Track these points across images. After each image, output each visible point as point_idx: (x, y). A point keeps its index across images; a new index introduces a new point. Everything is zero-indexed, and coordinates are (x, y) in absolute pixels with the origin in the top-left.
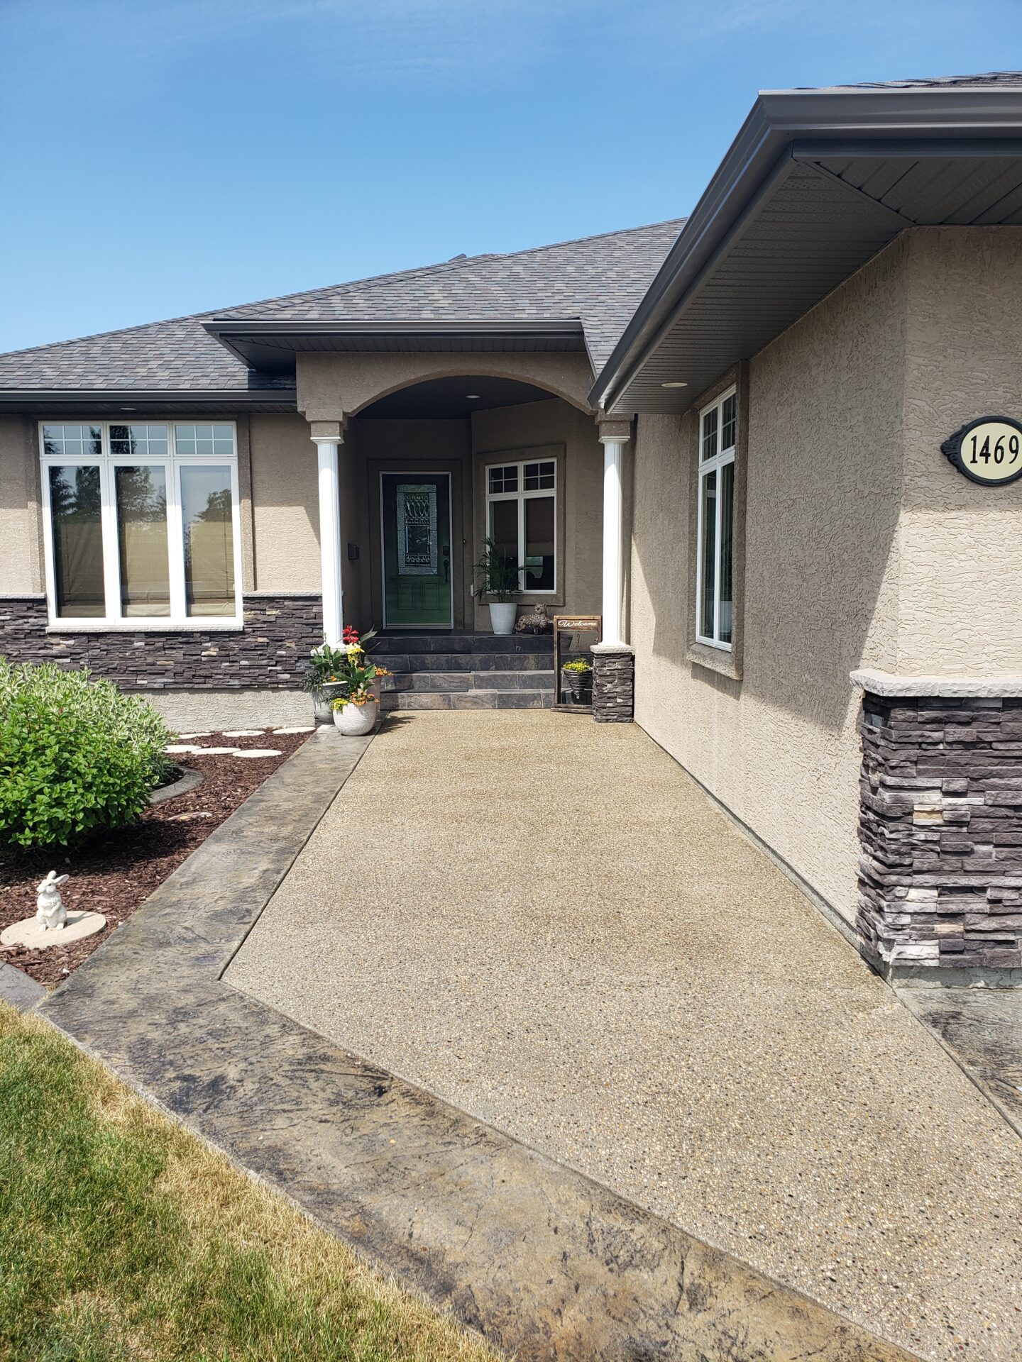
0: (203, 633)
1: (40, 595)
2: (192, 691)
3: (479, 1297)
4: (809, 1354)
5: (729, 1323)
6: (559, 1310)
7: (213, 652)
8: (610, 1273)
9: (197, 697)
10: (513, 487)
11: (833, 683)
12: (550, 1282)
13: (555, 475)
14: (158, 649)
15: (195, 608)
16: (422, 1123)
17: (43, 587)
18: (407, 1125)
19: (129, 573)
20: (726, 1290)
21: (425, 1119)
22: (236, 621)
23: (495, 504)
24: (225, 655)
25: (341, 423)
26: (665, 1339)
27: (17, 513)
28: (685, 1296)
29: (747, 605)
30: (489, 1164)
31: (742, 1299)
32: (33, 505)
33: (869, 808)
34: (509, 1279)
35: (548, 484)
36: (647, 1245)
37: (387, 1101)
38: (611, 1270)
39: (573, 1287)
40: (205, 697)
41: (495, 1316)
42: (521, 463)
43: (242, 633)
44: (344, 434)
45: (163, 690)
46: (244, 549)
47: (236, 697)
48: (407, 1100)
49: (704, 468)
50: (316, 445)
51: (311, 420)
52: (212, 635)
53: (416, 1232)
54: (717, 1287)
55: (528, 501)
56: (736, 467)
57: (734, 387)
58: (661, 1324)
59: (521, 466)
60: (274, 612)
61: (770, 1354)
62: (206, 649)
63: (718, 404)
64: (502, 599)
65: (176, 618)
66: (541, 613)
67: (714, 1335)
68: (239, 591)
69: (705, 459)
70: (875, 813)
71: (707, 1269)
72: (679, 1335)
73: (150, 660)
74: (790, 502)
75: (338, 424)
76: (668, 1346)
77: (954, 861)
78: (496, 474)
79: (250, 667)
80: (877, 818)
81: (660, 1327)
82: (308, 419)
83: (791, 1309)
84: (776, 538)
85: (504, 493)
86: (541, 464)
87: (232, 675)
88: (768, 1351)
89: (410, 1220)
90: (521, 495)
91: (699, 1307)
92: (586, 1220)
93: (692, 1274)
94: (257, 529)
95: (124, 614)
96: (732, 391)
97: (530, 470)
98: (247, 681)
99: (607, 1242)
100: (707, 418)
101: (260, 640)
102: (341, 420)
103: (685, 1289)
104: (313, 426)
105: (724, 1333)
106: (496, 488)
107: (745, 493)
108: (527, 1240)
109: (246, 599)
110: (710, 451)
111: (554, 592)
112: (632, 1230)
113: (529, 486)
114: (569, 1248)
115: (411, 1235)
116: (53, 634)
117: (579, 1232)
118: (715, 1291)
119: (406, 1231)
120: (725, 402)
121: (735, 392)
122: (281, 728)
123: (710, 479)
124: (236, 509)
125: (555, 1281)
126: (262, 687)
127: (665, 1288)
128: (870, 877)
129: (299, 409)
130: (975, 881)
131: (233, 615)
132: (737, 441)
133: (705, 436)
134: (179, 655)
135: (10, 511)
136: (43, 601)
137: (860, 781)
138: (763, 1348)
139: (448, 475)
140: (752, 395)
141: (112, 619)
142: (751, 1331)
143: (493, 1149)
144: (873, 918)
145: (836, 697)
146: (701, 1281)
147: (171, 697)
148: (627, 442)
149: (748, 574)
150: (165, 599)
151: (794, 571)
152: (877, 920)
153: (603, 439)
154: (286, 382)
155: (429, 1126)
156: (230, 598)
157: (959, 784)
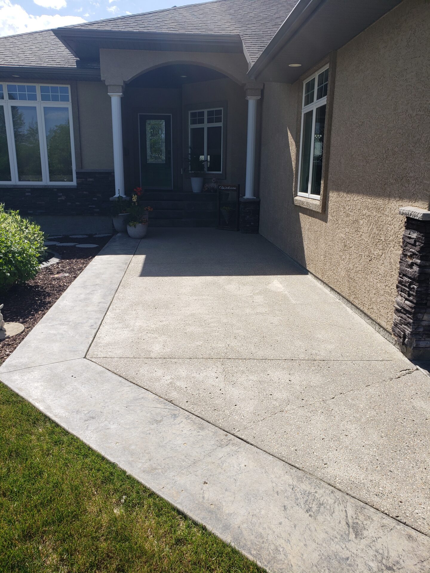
0: (58, 189)
3: (245, 533)
4: (422, 562)
5: (379, 546)
6: (288, 540)
7: (63, 198)
8: (310, 518)
10: (202, 122)
11: (383, 214)
12: (280, 524)
13: (222, 116)
14: (38, 196)
15: (54, 177)
16: (198, 434)
18: (191, 435)
20: (372, 526)
21: (199, 432)
22: (73, 183)
23: (193, 130)
24: (69, 199)
25: (122, 86)
26: (347, 556)
28: (351, 530)
29: (330, 176)
30: (236, 456)
31: (381, 531)
33: (404, 275)
34: (259, 522)
35: (219, 120)
36: (325, 500)
37: (179, 422)
38: (310, 515)
39: (293, 526)
40: (60, 219)
41: (256, 544)
42: (206, 110)
43: (76, 189)
44: (124, 93)
45: (41, 215)
46: (76, 148)
47: (74, 218)
48: (189, 421)
49: (305, 110)
50: (111, 98)
51: (108, 84)
52: (62, 190)
53: (206, 496)
54: (366, 524)
55: (209, 128)
56: (327, 107)
57: (328, 64)
58: (343, 547)
59: (206, 111)
60: (91, 180)
61: (402, 563)
62: (60, 197)
63: (316, 76)
64: (196, 175)
66: (215, 182)
67: (371, 552)
68: (74, 169)
69: (305, 105)
70: (409, 278)
71: (359, 514)
72: (354, 553)
73: (33, 201)
74: (360, 123)
75: (121, 87)
76: (350, 560)
78: (193, 115)
79: (80, 206)
80: (410, 280)
81: (343, 549)
82: (107, 84)
83: (407, 536)
84: (350, 142)
85: (197, 125)
86: (215, 110)
87: (72, 209)
88: (401, 561)
89: (202, 489)
90: (206, 125)
91: (360, 536)
92: (292, 487)
93: (352, 517)
94: (82, 139)
95: (20, 179)
96: (327, 67)
97: (210, 113)
98: (79, 212)
99: (305, 499)
100: (308, 84)
101: (85, 193)
102: (122, 85)
103: (351, 526)
104: (109, 88)
105: (377, 551)
106: (194, 122)
107: (331, 121)
108: (264, 499)
109: (78, 173)
110: (309, 100)
111: (221, 172)
112: (316, 492)
113: (209, 121)
114: (286, 503)
115: (203, 497)
117: (289, 494)
118: (366, 527)
119: (201, 496)
120: (319, 75)
121: (328, 67)
122: (96, 234)
123: (309, 115)
124: (71, 129)
125: (283, 523)
126: (86, 214)
127: (340, 525)
128: (403, 308)
129: (102, 79)
131: (72, 180)
132: (328, 94)
133: (305, 94)
134: (47, 199)
137: (400, 262)
138: (398, 559)
139: (170, 116)
140: (338, 69)
141: (14, 181)
142: (390, 550)
143: (237, 448)
144: (404, 328)
145: (385, 221)
146: (357, 521)
147: (44, 219)
148: (259, 99)
149: (331, 161)
151: (360, 158)
152: (406, 329)
153: (248, 97)
154: (94, 65)
155: (202, 435)
156: (70, 173)
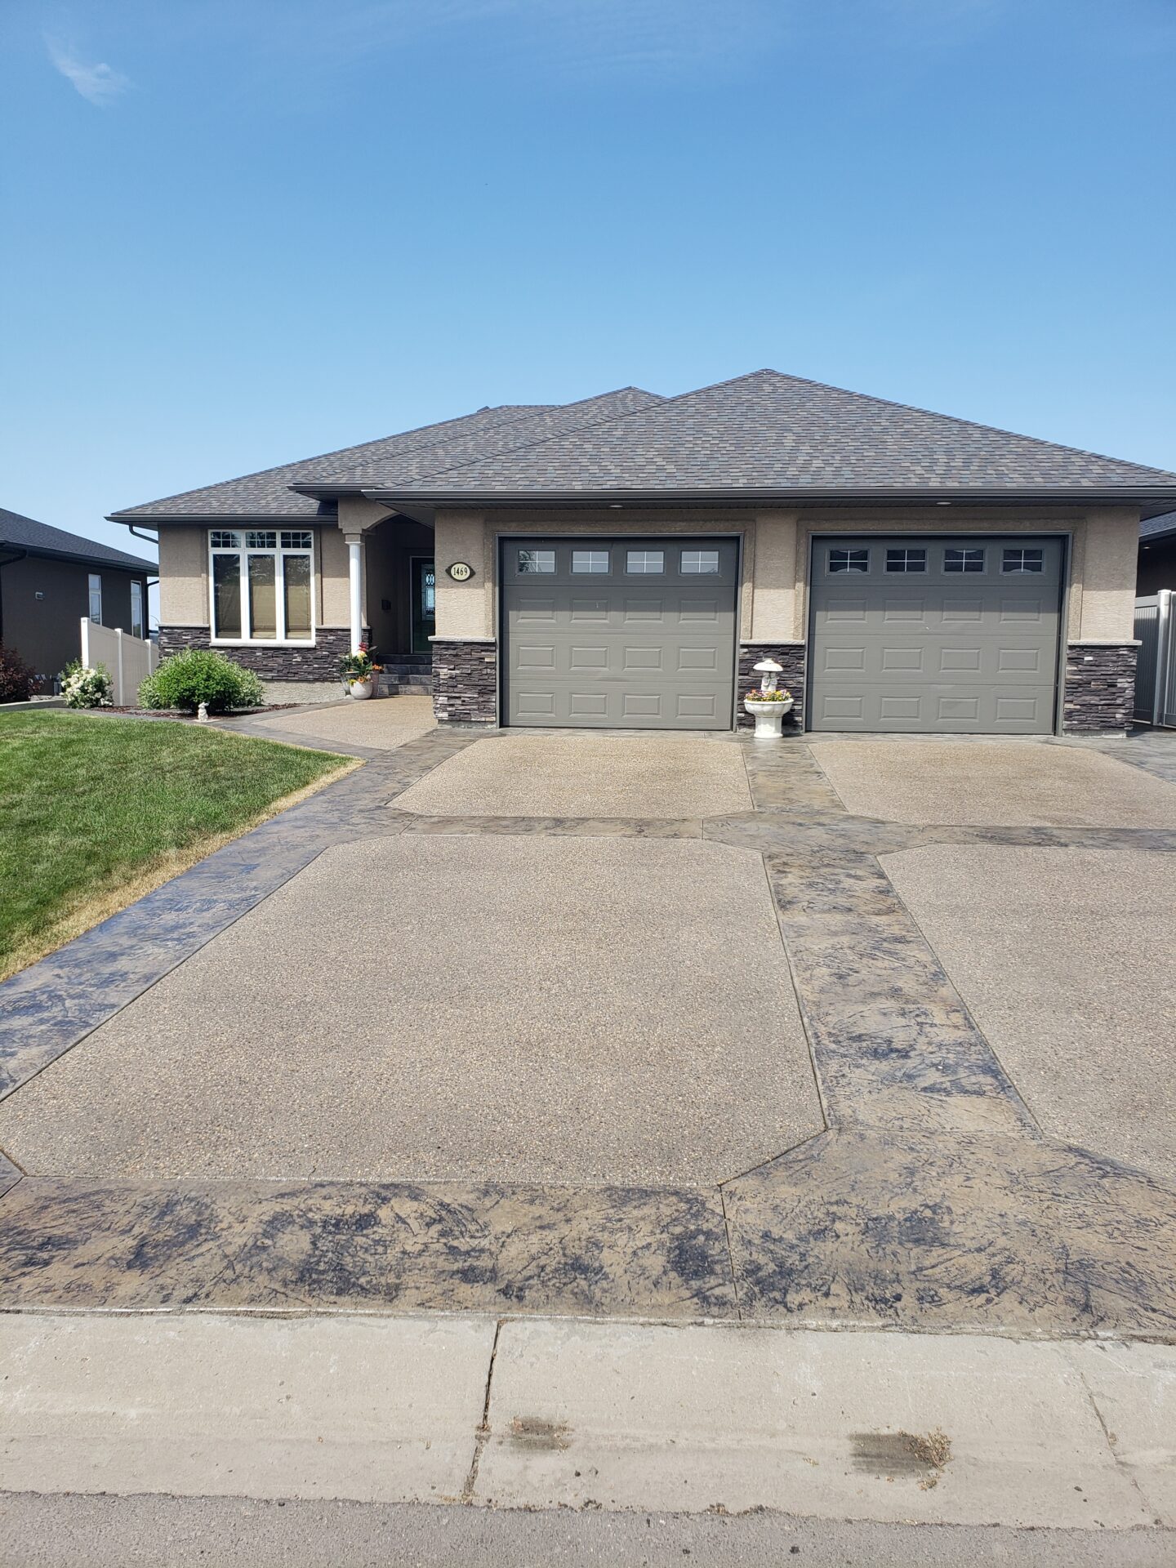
0: (294, 649)
1: (207, 626)
2: (287, 681)
7: (299, 659)
9: (290, 684)
14: (269, 657)
15: (290, 635)
17: (208, 622)
19: (255, 614)
22: (311, 642)
24: (305, 661)
25: (360, 535)
27: (196, 579)
32: (204, 575)
40: (294, 685)
43: (314, 649)
44: (362, 541)
45: (272, 680)
46: (316, 601)
47: (311, 685)
50: (349, 546)
52: (298, 650)
60: (330, 637)
62: (295, 658)
65: (279, 639)
68: (314, 625)
73: (265, 663)
77: (451, 689)
79: (319, 668)
82: (345, 532)
87: (309, 673)
94: (324, 591)
95: (251, 637)
98: (317, 676)
101: (324, 653)
102: (361, 533)
104: (347, 536)
109: (317, 630)
116: (213, 647)
124: (312, 579)
126: (324, 680)
129: (340, 527)
130: (457, 695)
131: (310, 638)
134: (280, 661)
135: (192, 578)
136: (208, 629)
141: (245, 639)
147: (276, 684)
150: (273, 629)
154: (334, 512)
156: (309, 629)
157: (452, 667)
